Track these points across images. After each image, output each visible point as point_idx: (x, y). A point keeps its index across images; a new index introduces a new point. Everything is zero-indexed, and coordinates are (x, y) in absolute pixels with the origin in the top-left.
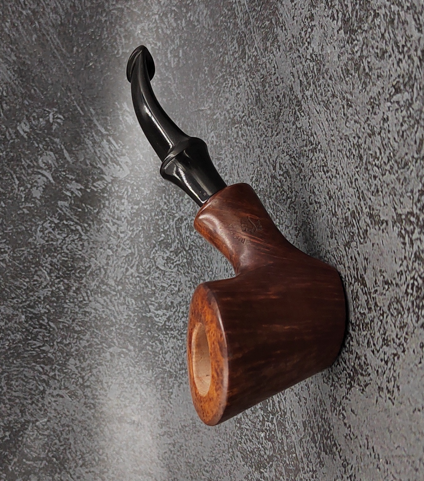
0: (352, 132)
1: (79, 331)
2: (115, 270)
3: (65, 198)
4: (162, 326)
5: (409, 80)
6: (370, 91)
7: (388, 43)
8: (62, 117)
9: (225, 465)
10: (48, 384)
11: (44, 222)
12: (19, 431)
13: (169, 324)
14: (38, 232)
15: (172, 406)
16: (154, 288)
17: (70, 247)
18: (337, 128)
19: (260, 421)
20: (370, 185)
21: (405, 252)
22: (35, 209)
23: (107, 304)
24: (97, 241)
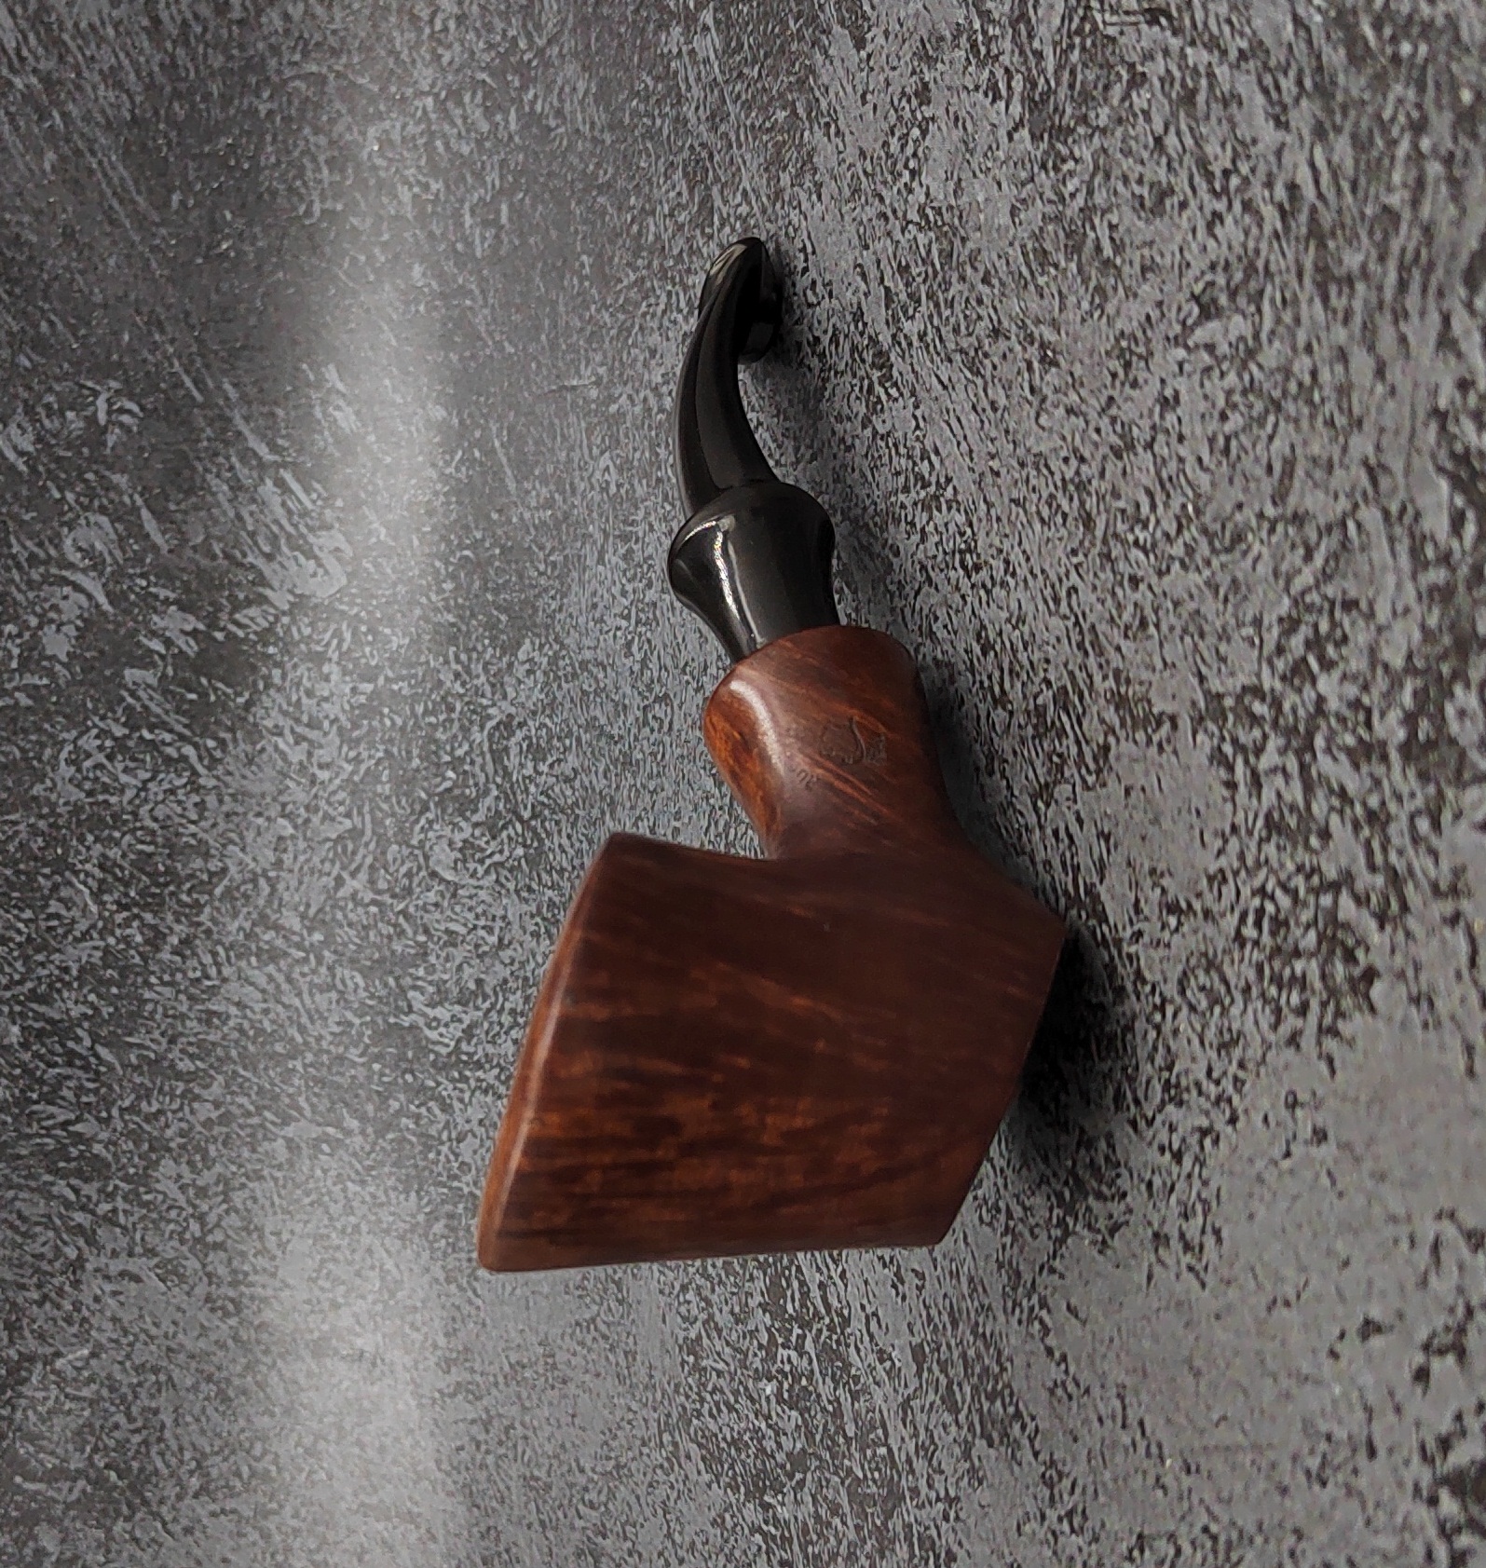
0: (1060, 443)
1: (189, 1073)
2: (301, 883)
3: (146, 660)
4: (449, 1055)
5: (1247, 278)
6: (1118, 312)
7: (1176, 165)
8: (135, 408)
9: (650, 1485)
10: (92, 1241)
11: (81, 734)
13: (472, 1050)
14: (63, 763)
15: (479, 1302)
16: (422, 938)
17: (160, 812)
18: (1007, 432)
19: (761, 1347)
20: (1119, 606)
21: (1235, 813)
22: (51, 693)
23: (278, 987)
24: (244, 794)
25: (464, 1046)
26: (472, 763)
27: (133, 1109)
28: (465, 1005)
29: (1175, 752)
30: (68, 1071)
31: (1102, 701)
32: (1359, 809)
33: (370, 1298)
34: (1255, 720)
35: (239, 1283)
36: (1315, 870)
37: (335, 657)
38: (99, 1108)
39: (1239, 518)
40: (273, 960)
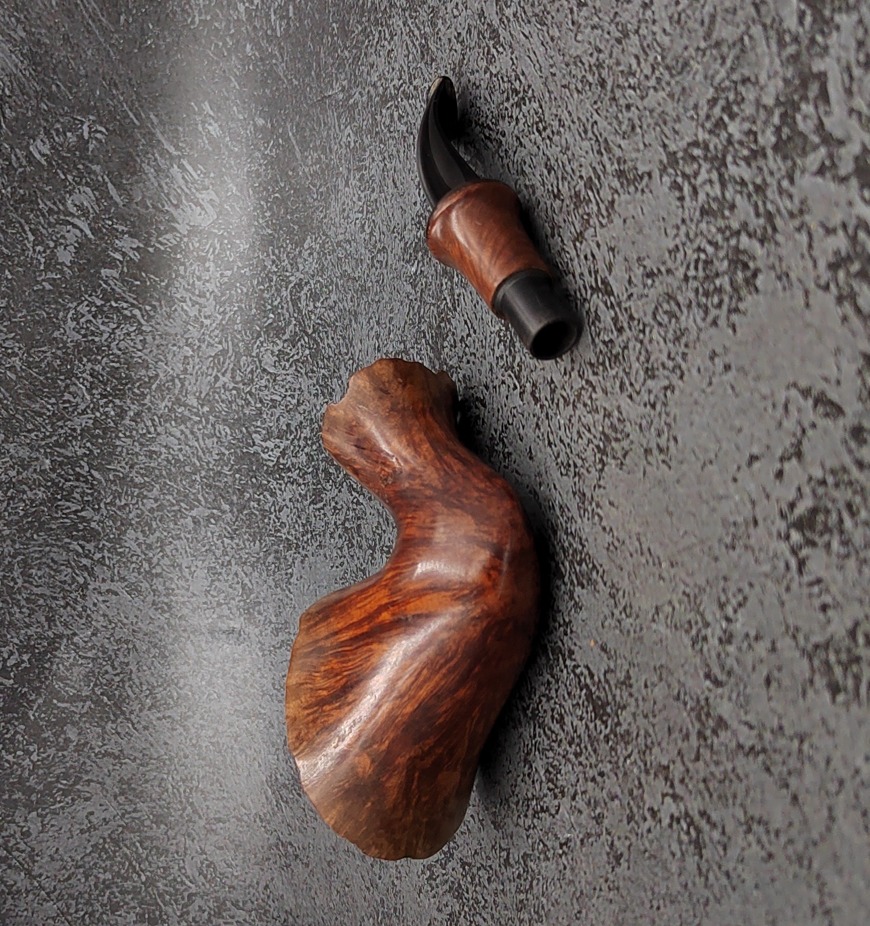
25: (281, 460)
26: (282, 308)
27: (112, 503)
28: (282, 438)
29: (651, 192)
30: (77, 484)
31: (611, 177)
32: (751, 187)
33: (237, 599)
34: (694, 158)
36: (728, 227)
37: (212, 258)
38: (94, 503)
39: (686, 54)
40: (184, 422)
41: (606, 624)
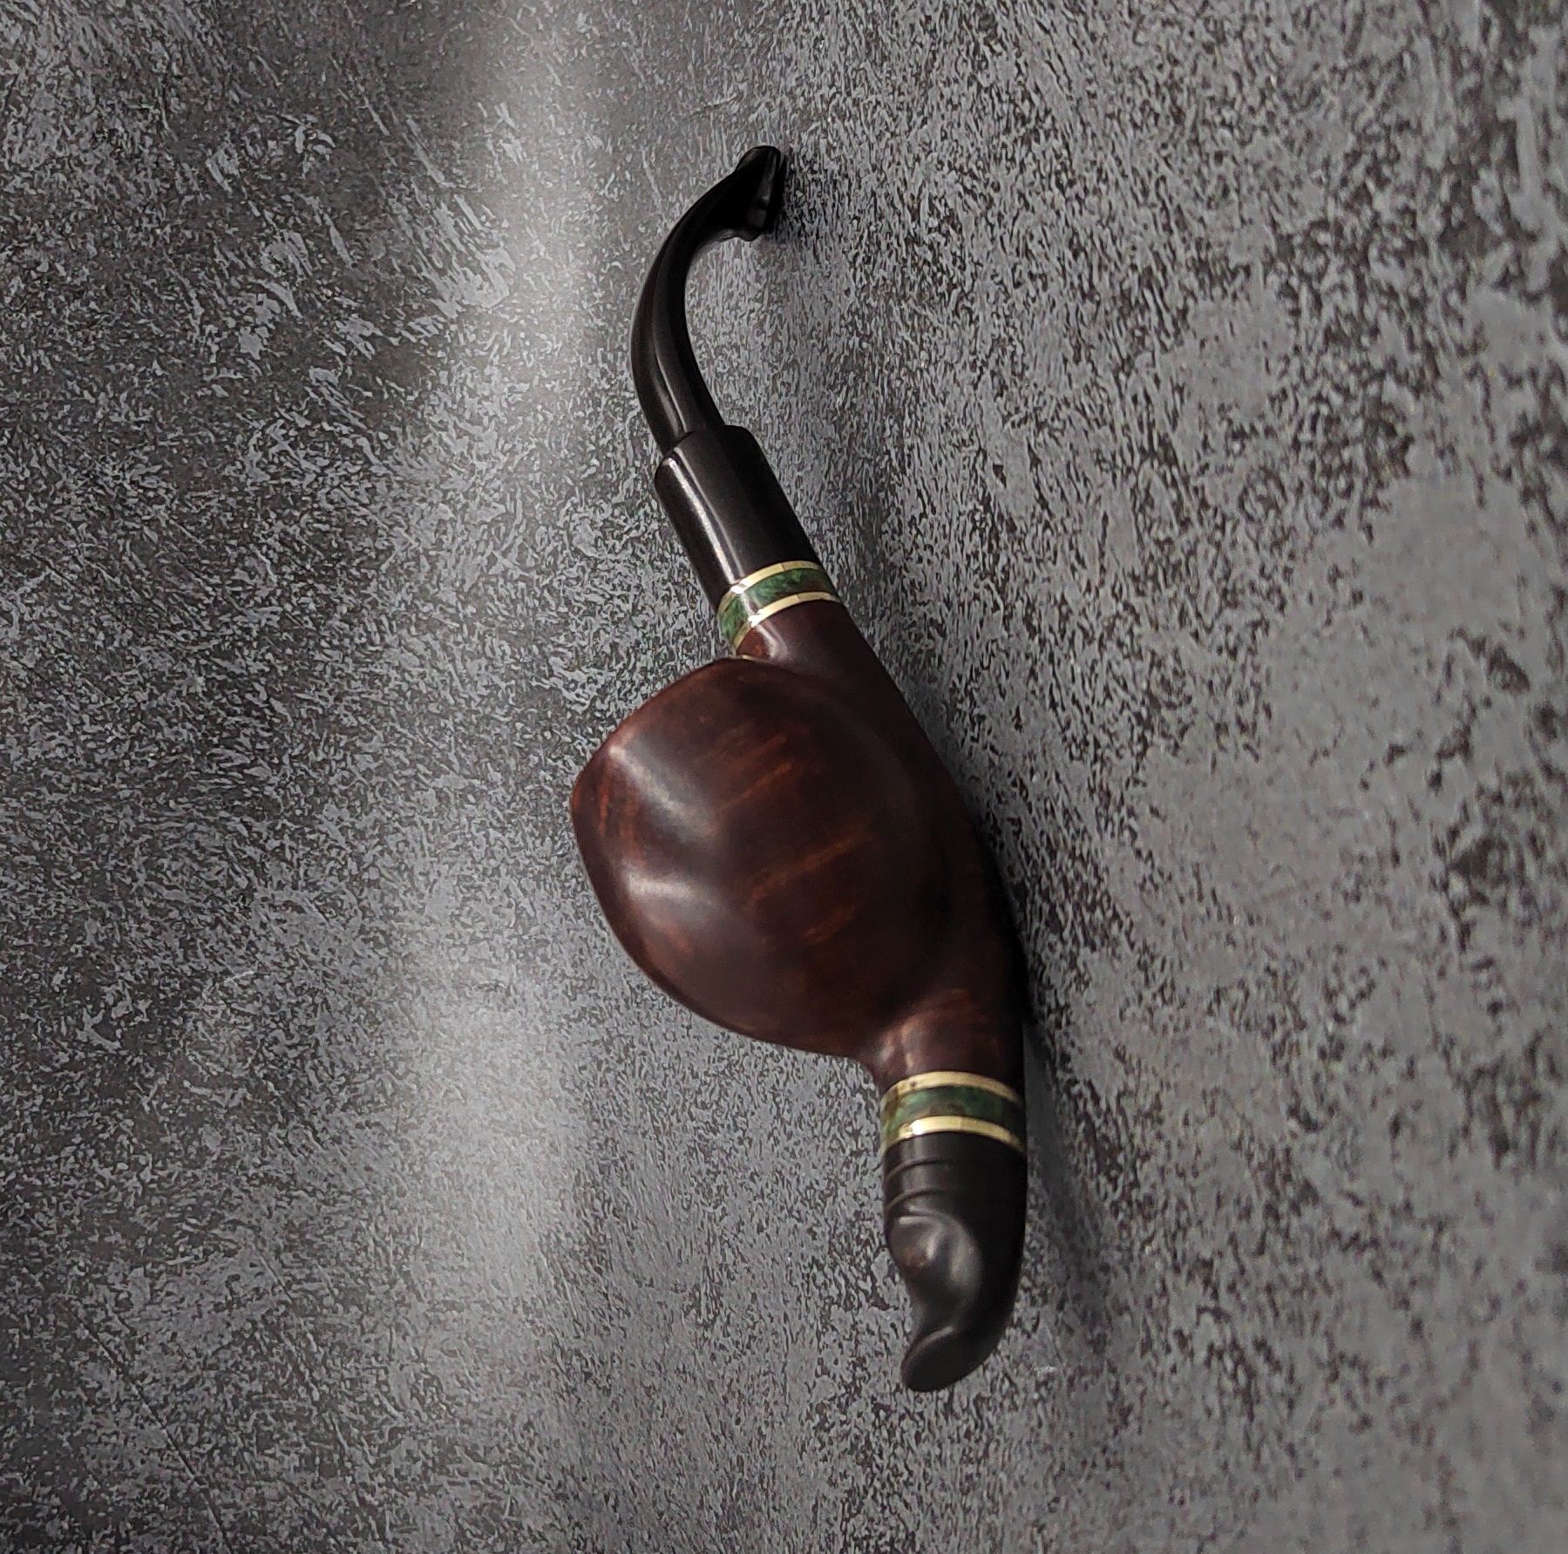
0: (1155, 53)
1: (352, 727)
2: (457, 561)
3: (329, 361)
4: (585, 713)
8: (329, 140)
10: (260, 872)
11: (269, 424)
12: (176, 1000)
13: (605, 707)
14: (252, 449)
16: (563, 609)
17: (335, 495)
18: (1106, 57)
20: (1204, 183)
21: (1298, 336)
22: (244, 387)
23: (434, 653)
24: (412, 481)
25: (598, 704)
26: (615, 450)
27: (300, 757)
28: (601, 667)
29: (1248, 298)
30: (247, 720)
31: (1184, 270)
32: (1403, 301)
33: (506, 934)
34: (1319, 249)
35: (390, 917)
36: (1366, 365)
37: (496, 360)
38: (272, 755)
39: (1316, 76)
40: (431, 630)
41: (1128, 1013)
